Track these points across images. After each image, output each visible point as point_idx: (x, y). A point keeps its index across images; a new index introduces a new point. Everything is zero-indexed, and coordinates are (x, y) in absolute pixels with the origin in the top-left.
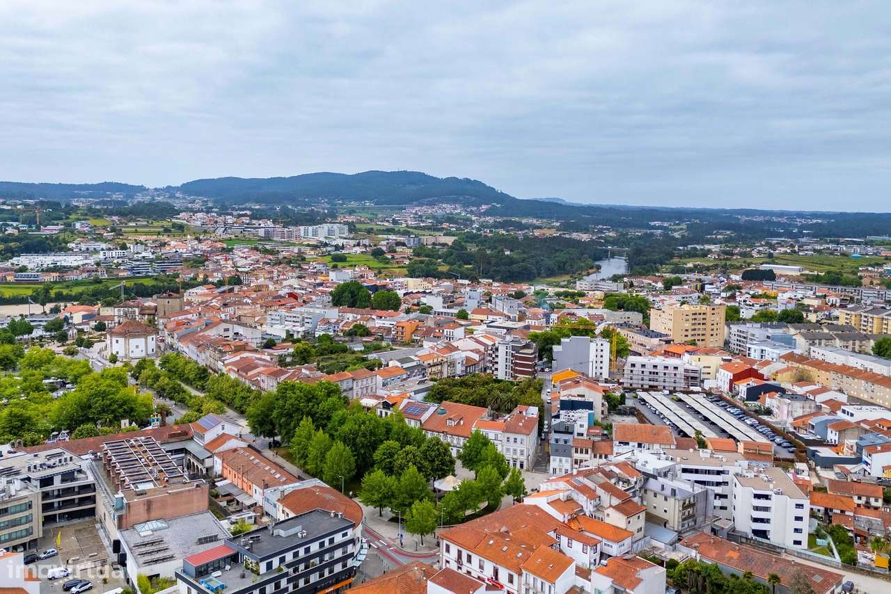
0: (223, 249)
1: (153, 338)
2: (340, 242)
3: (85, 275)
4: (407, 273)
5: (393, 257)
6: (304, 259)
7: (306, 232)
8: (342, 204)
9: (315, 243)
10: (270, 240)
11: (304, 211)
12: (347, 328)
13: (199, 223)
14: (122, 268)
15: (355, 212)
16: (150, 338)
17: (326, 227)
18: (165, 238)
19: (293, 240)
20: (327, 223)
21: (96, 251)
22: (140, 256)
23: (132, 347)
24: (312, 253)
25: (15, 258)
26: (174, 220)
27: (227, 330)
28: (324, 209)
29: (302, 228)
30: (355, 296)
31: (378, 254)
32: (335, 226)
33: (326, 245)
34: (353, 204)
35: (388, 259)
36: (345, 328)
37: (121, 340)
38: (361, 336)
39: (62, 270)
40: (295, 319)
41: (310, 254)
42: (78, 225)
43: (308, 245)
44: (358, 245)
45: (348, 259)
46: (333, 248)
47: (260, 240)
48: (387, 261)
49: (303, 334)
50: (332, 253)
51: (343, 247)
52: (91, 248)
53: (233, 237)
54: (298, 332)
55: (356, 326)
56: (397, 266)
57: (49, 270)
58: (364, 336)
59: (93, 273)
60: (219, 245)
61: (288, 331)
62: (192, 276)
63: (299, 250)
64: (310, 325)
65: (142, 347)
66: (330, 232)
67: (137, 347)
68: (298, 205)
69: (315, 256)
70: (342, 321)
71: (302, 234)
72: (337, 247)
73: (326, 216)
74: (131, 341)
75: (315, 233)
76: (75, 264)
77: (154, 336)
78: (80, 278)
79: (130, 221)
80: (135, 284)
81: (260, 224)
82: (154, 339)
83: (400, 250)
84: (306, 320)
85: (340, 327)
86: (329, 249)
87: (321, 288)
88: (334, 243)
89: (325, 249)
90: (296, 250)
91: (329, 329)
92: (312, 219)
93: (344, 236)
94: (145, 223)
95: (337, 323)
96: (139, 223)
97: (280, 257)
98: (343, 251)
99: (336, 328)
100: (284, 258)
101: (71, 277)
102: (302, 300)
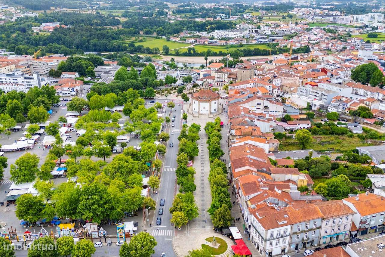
0: (307, 29)
1: (215, 103)
2: (376, 25)
3: (236, 42)
6: (350, 36)
7: (357, 19)
9: (360, 25)
10: (335, 23)
11: (362, 5)
12: (353, 108)
13: (301, 14)
14: (254, 38)
16: (213, 102)
17: (370, 15)
18: (281, 23)
19: (349, 23)
20: (372, 12)
21: (246, 29)
22: (265, 32)
23: (202, 108)
24: (357, 32)
25: (213, 32)
26: (290, 12)
28: (373, 3)
29: (355, 16)
30: (370, 74)
32: (376, 15)
33: (367, 26)
36: (352, 107)
37: (197, 102)
38: (363, 117)
39: (226, 39)
40: (316, 94)
41: (356, 32)
42: (245, 16)
43: (356, 27)
45: (378, 36)
46: (371, 29)
47: (329, 23)
49: (319, 107)
50: (370, 32)
51: (377, 28)
52: (245, 28)
53: (315, 21)
54: (316, 105)
55: (361, 108)
57: (223, 39)
58: (366, 118)
59: (240, 41)
60: (305, 27)
61: (308, 103)
62: (285, 45)
63: (349, 30)
64: (325, 101)
65: (207, 108)
66: (372, 18)
67: (204, 108)
68: (360, 2)
69: (358, 34)
70: (351, 101)
71: (355, 20)
72: (373, 28)
73: (373, 8)
74: (201, 104)
75: (362, 19)
76: (233, 36)
78: (234, 44)
79: (269, 13)
81: (333, 14)
82: (217, 103)
84: (323, 96)
85: (349, 106)
86: (368, 29)
87: (347, 64)
88: (373, 25)
89: (365, 30)
90: (347, 30)
91: (339, 105)
92: (363, 11)
93: (380, 20)
94: (276, 14)
95: (347, 102)
96: (273, 14)
97: (337, 34)
98: (377, 31)
99: (345, 106)
100: (339, 35)
101: (230, 43)
102: (330, 75)
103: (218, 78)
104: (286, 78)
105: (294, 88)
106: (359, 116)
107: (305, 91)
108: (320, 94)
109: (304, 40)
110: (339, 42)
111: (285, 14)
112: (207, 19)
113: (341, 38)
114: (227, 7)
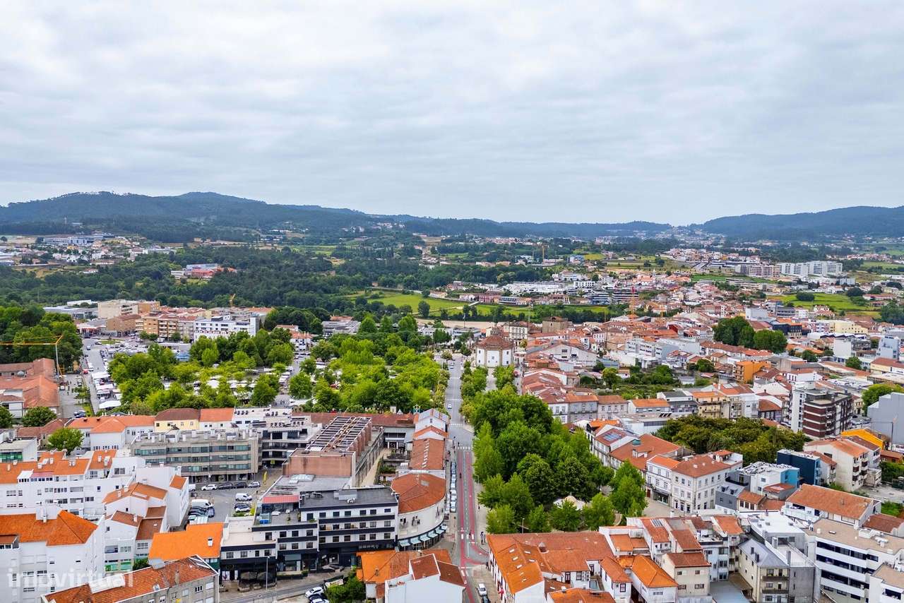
0: (686, 283)
1: (508, 352)
3: (552, 301)
4: (880, 317)
5: (873, 299)
7: (788, 269)
8: (871, 241)
9: (790, 280)
10: (745, 276)
12: (693, 361)
13: (684, 259)
14: (585, 296)
15: (885, 249)
16: (505, 352)
17: (812, 264)
18: (639, 274)
19: (771, 278)
21: (572, 281)
22: (605, 286)
23: (489, 358)
24: (778, 290)
25: (508, 285)
26: (662, 256)
27: (565, 351)
29: (784, 265)
30: (738, 333)
31: (855, 294)
32: (830, 265)
33: (801, 283)
34: (886, 241)
35: (866, 301)
36: (691, 361)
37: (482, 351)
39: (534, 295)
40: (648, 349)
41: (775, 291)
42: (572, 259)
43: (780, 283)
44: (838, 284)
45: (816, 298)
46: (806, 287)
47: (734, 276)
48: (863, 303)
49: (650, 363)
50: (802, 292)
51: (818, 286)
52: (568, 279)
53: (708, 272)
54: (645, 361)
55: (700, 361)
56: (873, 308)
57: (527, 295)
58: (704, 372)
59: (559, 300)
60: (683, 279)
61: (637, 360)
62: (640, 306)
63: (765, 287)
64: (659, 356)
65: (497, 358)
66: (817, 270)
67: (493, 358)
68: (815, 242)
69: (780, 294)
71: (783, 272)
72: (811, 286)
74: (488, 352)
75: (797, 271)
76: (547, 291)
77: (510, 351)
78: (548, 303)
79: (621, 256)
80: (584, 311)
81: (745, 261)
82: (510, 353)
83: (888, 291)
84: (657, 351)
85: (688, 361)
86: (801, 287)
88: (812, 281)
89: (795, 288)
90: (761, 287)
91: (676, 361)
92: (807, 256)
93: (831, 273)
94: (634, 258)
95: (685, 356)
96: (627, 258)
97: (738, 293)
98: (816, 290)
99: (684, 362)
100: (741, 294)
101: (541, 301)
102: (682, 334)
103: (513, 334)
104: (613, 334)
105: (621, 345)
106: (697, 370)
107: (635, 346)
108: (653, 347)
109: (675, 300)
110: (738, 304)
111: (652, 259)
112: (498, 263)
113: (744, 298)
114: (538, 243)
